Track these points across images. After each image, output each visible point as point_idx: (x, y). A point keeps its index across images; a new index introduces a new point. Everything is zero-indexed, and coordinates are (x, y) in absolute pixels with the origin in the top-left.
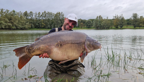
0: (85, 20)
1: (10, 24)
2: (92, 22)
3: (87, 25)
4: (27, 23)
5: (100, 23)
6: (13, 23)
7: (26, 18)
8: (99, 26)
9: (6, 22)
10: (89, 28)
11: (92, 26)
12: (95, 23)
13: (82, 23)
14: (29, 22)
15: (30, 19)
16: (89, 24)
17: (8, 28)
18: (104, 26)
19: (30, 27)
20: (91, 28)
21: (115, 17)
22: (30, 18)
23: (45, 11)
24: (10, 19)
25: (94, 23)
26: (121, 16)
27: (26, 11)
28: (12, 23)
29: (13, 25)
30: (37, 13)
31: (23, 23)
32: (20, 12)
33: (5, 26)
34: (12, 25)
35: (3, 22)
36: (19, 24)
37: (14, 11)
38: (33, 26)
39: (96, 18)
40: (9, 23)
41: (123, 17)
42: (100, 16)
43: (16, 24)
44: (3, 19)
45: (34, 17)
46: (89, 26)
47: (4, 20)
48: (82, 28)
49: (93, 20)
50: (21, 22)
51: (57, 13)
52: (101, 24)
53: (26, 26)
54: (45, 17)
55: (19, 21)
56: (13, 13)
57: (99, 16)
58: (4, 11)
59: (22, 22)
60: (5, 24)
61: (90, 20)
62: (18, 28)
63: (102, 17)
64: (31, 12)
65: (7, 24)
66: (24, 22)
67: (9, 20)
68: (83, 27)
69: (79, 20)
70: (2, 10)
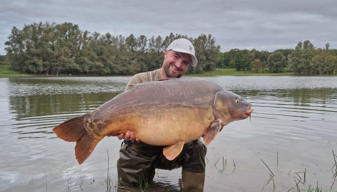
0: (265, 52)
1: (99, 63)
2: (284, 57)
3: (272, 65)
4: (134, 61)
5: (306, 59)
6: (106, 61)
7: (132, 50)
8: (302, 68)
9: (92, 59)
10: (275, 72)
11: (284, 66)
12: (294, 60)
13: (258, 60)
14: (136, 59)
15: (139, 52)
16: (276, 61)
17: (96, 72)
18: (317, 67)
19: (139, 69)
20: (281, 72)
22: (139, 49)
23: (172, 34)
24: (100, 54)
25: (290, 60)
27: (132, 36)
28: (103, 60)
29: (105, 65)
30: (155, 39)
31: (126, 60)
32: (121, 36)
33: (90, 68)
34: (102, 66)
35: (86, 59)
36: (117, 63)
37: (108, 36)
38: (144, 67)
39: (297, 48)
40: (97, 60)
42: (306, 43)
43: (112, 63)
44: (87, 52)
45: (147, 47)
46: (277, 66)
47: (89, 54)
48: (257, 72)
49: (286, 52)
50: (122, 60)
51: (200, 38)
52: (308, 63)
53: (131, 68)
55: (117, 57)
56: (106, 39)
57: (303, 42)
58: (88, 36)
59: (123, 58)
60: (89, 62)
61: (279, 53)
62: (116, 71)
63: (311, 46)
64: (142, 37)
65: (93, 63)
66: (128, 59)
67: (98, 55)
68: (261, 70)
69: (251, 52)
70: (86, 33)
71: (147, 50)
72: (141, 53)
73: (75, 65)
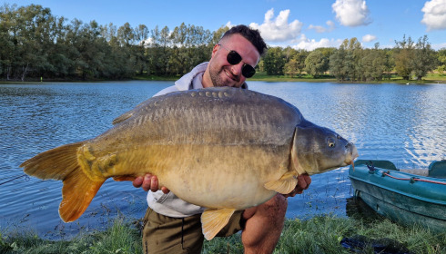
0: (303, 51)
1: (82, 63)
4: (130, 60)
6: (91, 59)
7: (128, 45)
9: (72, 57)
11: (326, 70)
12: (337, 63)
13: (293, 61)
14: (134, 57)
15: (137, 47)
16: (315, 63)
18: (363, 72)
19: (138, 71)
21: (403, 44)
22: (137, 43)
23: (183, 24)
24: (83, 49)
25: (332, 63)
26: (422, 41)
27: (127, 25)
28: (88, 58)
29: (90, 65)
31: (120, 59)
32: (112, 24)
34: (87, 66)
35: (63, 56)
36: (107, 63)
37: (94, 25)
41: (428, 46)
42: (353, 40)
43: (100, 63)
47: (67, 50)
48: (292, 77)
51: (220, 31)
53: (128, 68)
54: (182, 43)
56: (91, 29)
58: (65, 24)
60: (68, 61)
61: (320, 52)
64: (142, 27)
67: (81, 51)
69: (286, 50)
70: (62, 20)
71: (149, 44)
72: (141, 48)
73: (48, 64)
